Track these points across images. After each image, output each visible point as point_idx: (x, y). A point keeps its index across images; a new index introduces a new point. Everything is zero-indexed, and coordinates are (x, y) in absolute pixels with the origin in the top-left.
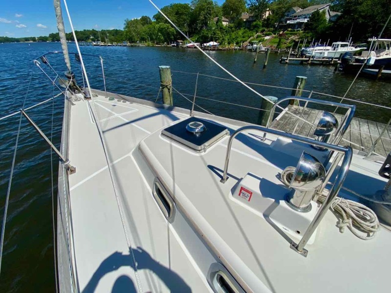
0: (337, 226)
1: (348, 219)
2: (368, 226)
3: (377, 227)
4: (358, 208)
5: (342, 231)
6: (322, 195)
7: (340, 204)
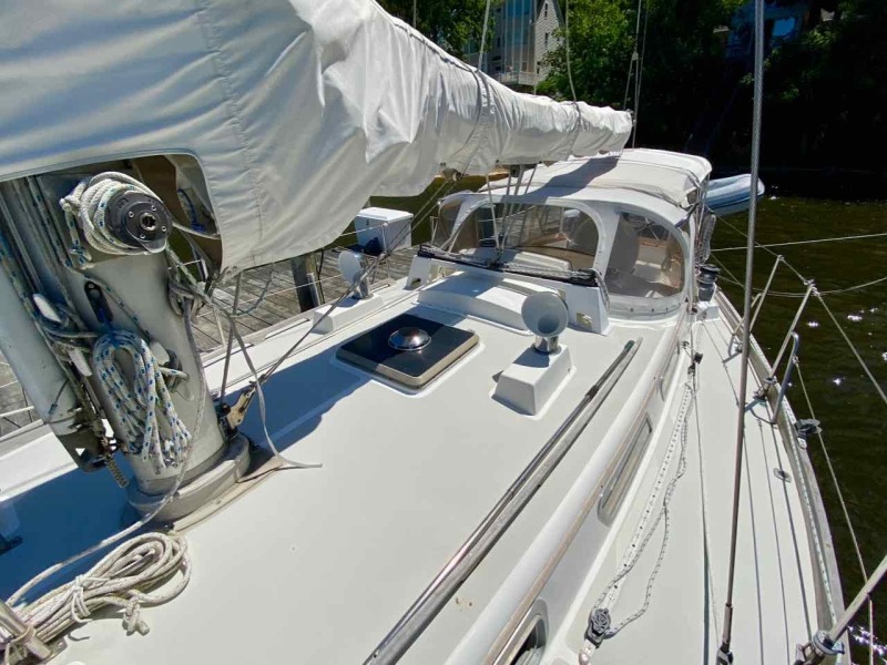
0: (129, 634)
1: (129, 597)
2: (167, 561)
3: (177, 546)
4: (121, 560)
5: (144, 629)
6: (36, 627)
7: (89, 594)
